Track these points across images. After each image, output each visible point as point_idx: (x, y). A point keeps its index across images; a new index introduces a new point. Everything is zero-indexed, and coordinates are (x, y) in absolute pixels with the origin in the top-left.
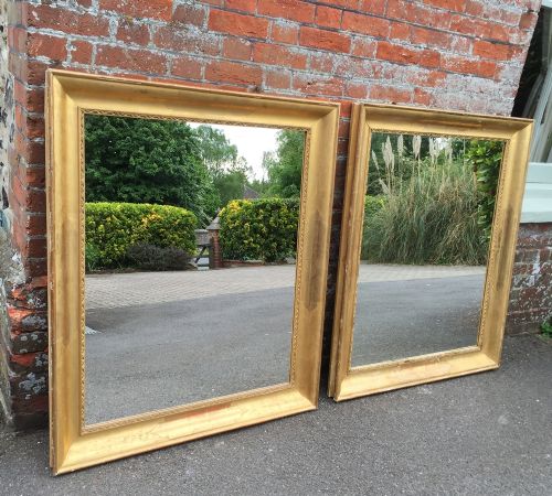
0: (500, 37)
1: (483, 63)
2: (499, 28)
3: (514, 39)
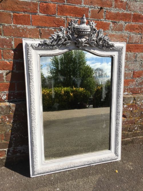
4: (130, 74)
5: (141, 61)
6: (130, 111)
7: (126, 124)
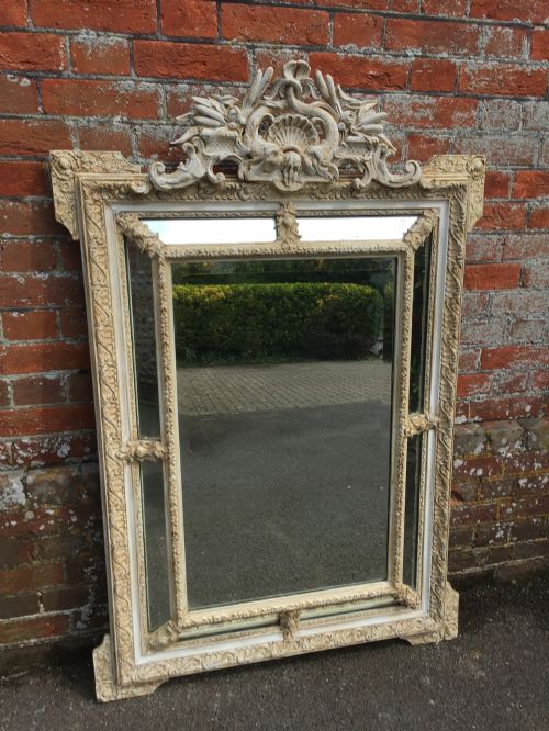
4: (472, 358)
5: (508, 314)
6: (474, 476)
7: (465, 521)
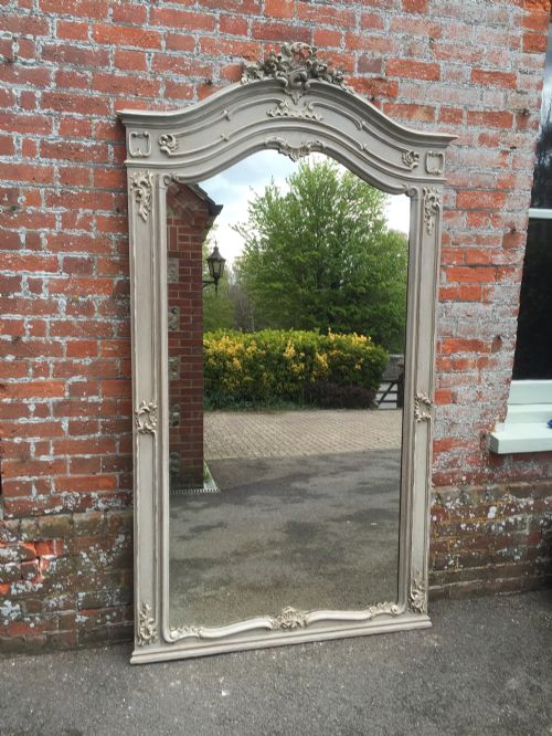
0: (480, 260)
1: (463, 288)
2: (476, 252)
3: (500, 259)
5: (446, 419)
